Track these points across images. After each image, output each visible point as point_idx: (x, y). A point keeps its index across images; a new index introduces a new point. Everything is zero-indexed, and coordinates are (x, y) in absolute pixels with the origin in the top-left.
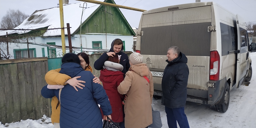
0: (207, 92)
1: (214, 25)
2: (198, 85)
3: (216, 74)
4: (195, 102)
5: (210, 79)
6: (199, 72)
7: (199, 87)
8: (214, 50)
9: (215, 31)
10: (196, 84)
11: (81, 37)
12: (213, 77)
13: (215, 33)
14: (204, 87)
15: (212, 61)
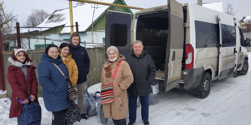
1: (189, 22)
3: (190, 63)
5: (186, 68)
8: (188, 43)
11: (92, 34)
12: (188, 66)
13: (189, 29)
15: (187, 53)
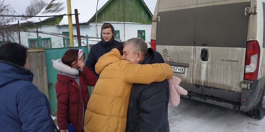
0: (240, 94)
1: (254, 6)
2: (228, 85)
3: (253, 71)
4: (223, 106)
5: (245, 78)
6: (230, 68)
7: (230, 87)
8: (253, 40)
9: (255, 13)
10: (225, 83)
11: (96, 26)
12: (250, 76)
13: (255, 16)
14: (236, 88)
15: (249, 54)
